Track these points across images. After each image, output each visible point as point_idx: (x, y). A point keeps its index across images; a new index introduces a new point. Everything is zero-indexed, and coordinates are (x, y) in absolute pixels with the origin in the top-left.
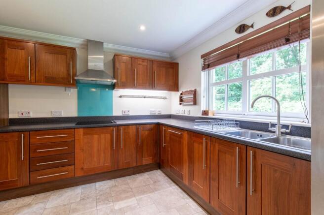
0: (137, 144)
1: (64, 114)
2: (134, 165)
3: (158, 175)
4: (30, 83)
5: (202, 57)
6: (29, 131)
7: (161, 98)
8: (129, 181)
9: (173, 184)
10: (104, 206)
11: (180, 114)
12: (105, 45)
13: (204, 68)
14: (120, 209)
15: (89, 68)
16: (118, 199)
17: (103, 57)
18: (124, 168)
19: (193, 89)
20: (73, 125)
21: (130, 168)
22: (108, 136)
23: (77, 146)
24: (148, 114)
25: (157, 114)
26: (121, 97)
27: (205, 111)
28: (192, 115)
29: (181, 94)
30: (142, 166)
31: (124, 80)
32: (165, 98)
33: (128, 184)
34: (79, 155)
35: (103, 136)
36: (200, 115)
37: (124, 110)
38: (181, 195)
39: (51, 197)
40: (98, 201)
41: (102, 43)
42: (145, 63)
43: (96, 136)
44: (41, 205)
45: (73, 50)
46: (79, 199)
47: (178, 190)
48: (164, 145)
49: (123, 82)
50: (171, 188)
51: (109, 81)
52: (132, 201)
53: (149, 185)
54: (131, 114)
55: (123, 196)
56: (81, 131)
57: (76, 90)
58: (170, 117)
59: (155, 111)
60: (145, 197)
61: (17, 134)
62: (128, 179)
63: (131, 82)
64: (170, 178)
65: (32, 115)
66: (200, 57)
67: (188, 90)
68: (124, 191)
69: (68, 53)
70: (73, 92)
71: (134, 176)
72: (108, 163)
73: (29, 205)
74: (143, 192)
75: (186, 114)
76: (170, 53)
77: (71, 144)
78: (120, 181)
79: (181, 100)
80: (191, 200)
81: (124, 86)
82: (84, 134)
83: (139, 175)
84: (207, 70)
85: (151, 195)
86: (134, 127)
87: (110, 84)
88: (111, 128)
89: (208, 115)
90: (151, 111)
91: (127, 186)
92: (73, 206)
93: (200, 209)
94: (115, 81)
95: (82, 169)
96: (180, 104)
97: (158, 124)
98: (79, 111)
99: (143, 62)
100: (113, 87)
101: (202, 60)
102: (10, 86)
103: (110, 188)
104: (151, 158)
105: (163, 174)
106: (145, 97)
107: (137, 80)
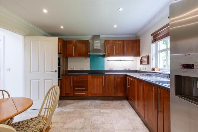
0: (114, 85)
1: (85, 69)
2: (113, 95)
3: (126, 103)
4: (74, 57)
5: (152, 35)
6: (73, 75)
7: (130, 61)
8: (110, 103)
9: (132, 108)
10: (97, 109)
11: (141, 70)
12: (101, 36)
13: (153, 42)
14: (103, 112)
15: (94, 48)
16: (103, 108)
17: (100, 41)
18: (108, 96)
19: (147, 55)
20: (87, 74)
21: (110, 97)
22: (101, 79)
23: (88, 83)
24: (123, 70)
25: (128, 70)
26: (108, 61)
27: (153, 68)
28: (147, 70)
29: (142, 58)
30: (117, 96)
31: (109, 52)
32: (132, 61)
33: (109, 104)
34: (90, 87)
35: (99, 79)
36: (151, 71)
37: (110, 67)
38: (134, 114)
39: (79, 102)
40: (95, 107)
41: (99, 36)
42: (120, 43)
43: (96, 79)
44: (76, 104)
45: (88, 41)
46: (88, 105)
47: (133, 111)
48: (128, 87)
49: (108, 54)
50: (129, 110)
51: (102, 54)
52: (109, 111)
53: (119, 106)
54: (113, 69)
55: (105, 108)
56: (90, 76)
57: (89, 58)
58: (136, 71)
59: (127, 68)
60: (115, 110)
61: (69, 76)
62: (110, 102)
63: (112, 53)
64: (131, 105)
65: (75, 69)
66: (151, 35)
67: (145, 55)
68: (107, 106)
69: (86, 43)
70: (88, 59)
71: (113, 101)
72: (101, 92)
73: (73, 103)
74: (115, 108)
75: (144, 70)
76: (135, 34)
77: (86, 82)
78: (106, 101)
79: (141, 61)
80: (138, 117)
81: (109, 55)
82: (91, 78)
83: (116, 101)
84: (154, 43)
85: (118, 110)
86: (113, 76)
87: (103, 55)
88: (102, 76)
89: (155, 71)
90: (124, 68)
91: (108, 104)
92: (86, 107)
93: (142, 122)
94: (104, 53)
95: (90, 93)
96: (141, 64)
97: (126, 75)
98: (90, 68)
99: (119, 42)
100: (104, 56)
101: (152, 37)
102: (68, 58)
103: (101, 104)
104: (122, 93)
105: (128, 103)
106: (121, 61)
107: (115, 51)
